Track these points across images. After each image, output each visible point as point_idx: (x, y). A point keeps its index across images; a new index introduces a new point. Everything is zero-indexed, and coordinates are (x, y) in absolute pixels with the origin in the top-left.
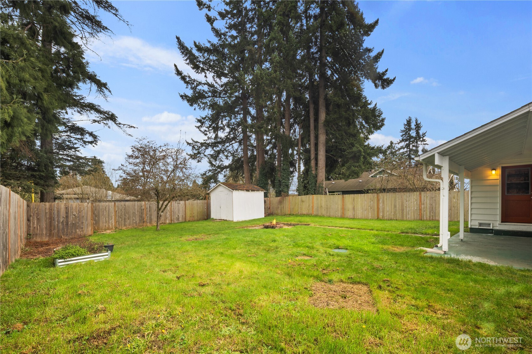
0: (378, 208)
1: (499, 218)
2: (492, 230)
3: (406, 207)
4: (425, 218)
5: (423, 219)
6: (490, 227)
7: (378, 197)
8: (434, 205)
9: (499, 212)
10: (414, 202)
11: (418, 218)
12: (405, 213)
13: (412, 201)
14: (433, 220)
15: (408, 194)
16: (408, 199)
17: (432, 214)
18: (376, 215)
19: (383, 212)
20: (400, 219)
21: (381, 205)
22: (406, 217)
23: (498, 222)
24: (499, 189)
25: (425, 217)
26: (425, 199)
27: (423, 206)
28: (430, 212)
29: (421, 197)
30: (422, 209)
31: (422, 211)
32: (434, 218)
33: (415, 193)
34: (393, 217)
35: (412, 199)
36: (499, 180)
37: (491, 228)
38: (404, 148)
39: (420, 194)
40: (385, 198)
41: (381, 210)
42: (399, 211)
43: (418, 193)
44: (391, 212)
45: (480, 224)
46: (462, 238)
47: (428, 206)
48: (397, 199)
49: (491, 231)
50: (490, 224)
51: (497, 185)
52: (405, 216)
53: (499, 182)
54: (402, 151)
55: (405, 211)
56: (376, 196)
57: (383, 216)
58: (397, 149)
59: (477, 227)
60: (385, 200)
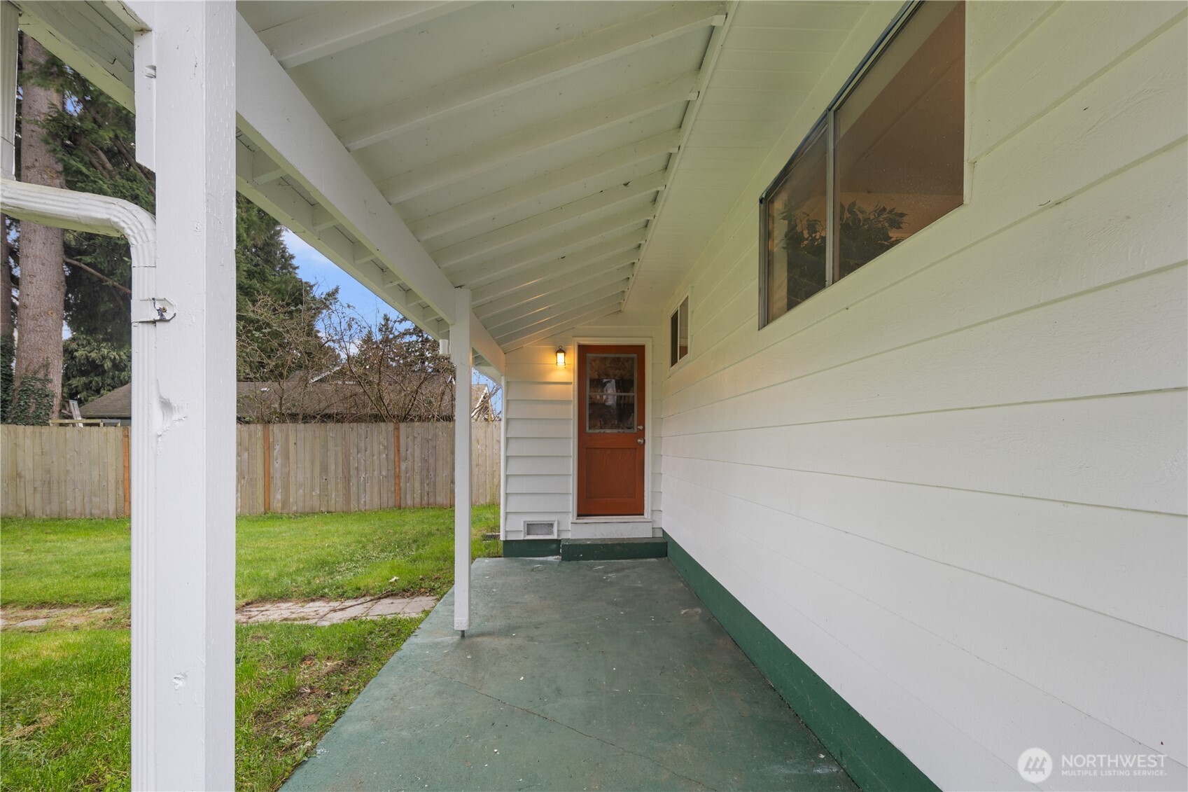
0: (268, 477)
1: (571, 503)
2: (558, 541)
3: (357, 469)
4: (409, 502)
5: (403, 506)
6: (551, 533)
7: (266, 438)
8: (431, 460)
9: (571, 485)
10: (379, 453)
11: (391, 504)
12: (353, 489)
13: (375, 452)
14: (428, 504)
15: (362, 428)
16: (362, 445)
17: (426, 488)
18: (261, 500)
19: (286, 488)
20: (339, 508)
21: (277, 465)
22: (358, 502)
23: (571, 515)
24: (572, 412)
25: (409, 497)
26: (410, 443)
27: (403, 466)
28: (422, 483)
29: (398, 438)
30: (403, 475)
31: (403, 479)
32: (431, 501)
33: (382, 424)
34: (316, 503)
35: (375, 444)
36: (571, 387)
37: (555, 537)
38: (411, 334)
39: (397, 429)
40: (292, 440)
41: (277, 481)
42: (337, 484)
43: (391, 426)
44: (312, 489)
45: (530, 527)
46: (464, 627)
47: (418, 465)
48: (331, 444)
49: (554, 546)
50: (551, 525)
51: (567, 402)
52: (353, 497)
53: (571, 392)
54: (407, 339)
55: (354, 480)
56: (260, 434)
57: (285, 503)
58: (396, 333)
59: (521, 537)
60: (292, 446)
